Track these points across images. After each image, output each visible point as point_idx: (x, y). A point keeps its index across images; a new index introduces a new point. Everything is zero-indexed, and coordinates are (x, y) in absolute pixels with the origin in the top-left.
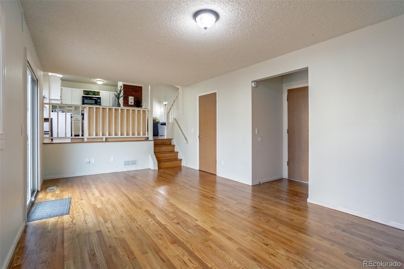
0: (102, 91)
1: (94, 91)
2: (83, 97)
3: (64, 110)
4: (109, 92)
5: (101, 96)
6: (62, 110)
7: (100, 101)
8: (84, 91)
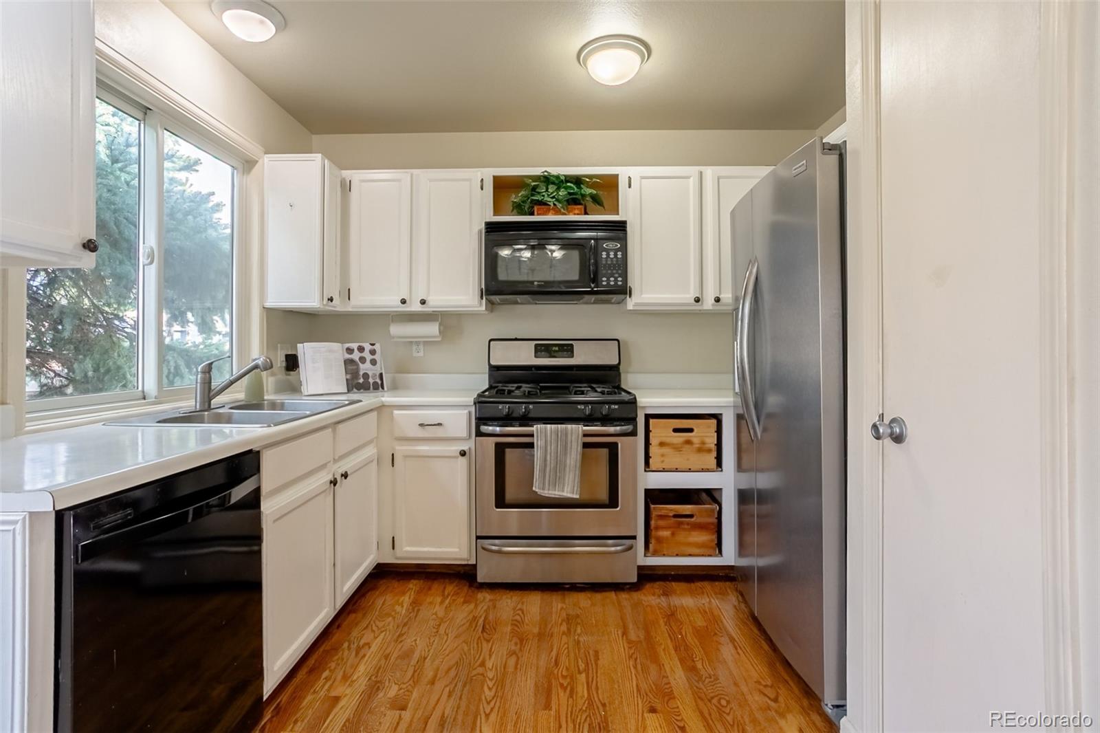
0: (634, 172)
1: (569, 179)
2: (491, 228)
3: (361, 349)
4: (693, 170)
5: (627, 211)
6: (350, 351)
7: (619, 255)
8: (502, 186)
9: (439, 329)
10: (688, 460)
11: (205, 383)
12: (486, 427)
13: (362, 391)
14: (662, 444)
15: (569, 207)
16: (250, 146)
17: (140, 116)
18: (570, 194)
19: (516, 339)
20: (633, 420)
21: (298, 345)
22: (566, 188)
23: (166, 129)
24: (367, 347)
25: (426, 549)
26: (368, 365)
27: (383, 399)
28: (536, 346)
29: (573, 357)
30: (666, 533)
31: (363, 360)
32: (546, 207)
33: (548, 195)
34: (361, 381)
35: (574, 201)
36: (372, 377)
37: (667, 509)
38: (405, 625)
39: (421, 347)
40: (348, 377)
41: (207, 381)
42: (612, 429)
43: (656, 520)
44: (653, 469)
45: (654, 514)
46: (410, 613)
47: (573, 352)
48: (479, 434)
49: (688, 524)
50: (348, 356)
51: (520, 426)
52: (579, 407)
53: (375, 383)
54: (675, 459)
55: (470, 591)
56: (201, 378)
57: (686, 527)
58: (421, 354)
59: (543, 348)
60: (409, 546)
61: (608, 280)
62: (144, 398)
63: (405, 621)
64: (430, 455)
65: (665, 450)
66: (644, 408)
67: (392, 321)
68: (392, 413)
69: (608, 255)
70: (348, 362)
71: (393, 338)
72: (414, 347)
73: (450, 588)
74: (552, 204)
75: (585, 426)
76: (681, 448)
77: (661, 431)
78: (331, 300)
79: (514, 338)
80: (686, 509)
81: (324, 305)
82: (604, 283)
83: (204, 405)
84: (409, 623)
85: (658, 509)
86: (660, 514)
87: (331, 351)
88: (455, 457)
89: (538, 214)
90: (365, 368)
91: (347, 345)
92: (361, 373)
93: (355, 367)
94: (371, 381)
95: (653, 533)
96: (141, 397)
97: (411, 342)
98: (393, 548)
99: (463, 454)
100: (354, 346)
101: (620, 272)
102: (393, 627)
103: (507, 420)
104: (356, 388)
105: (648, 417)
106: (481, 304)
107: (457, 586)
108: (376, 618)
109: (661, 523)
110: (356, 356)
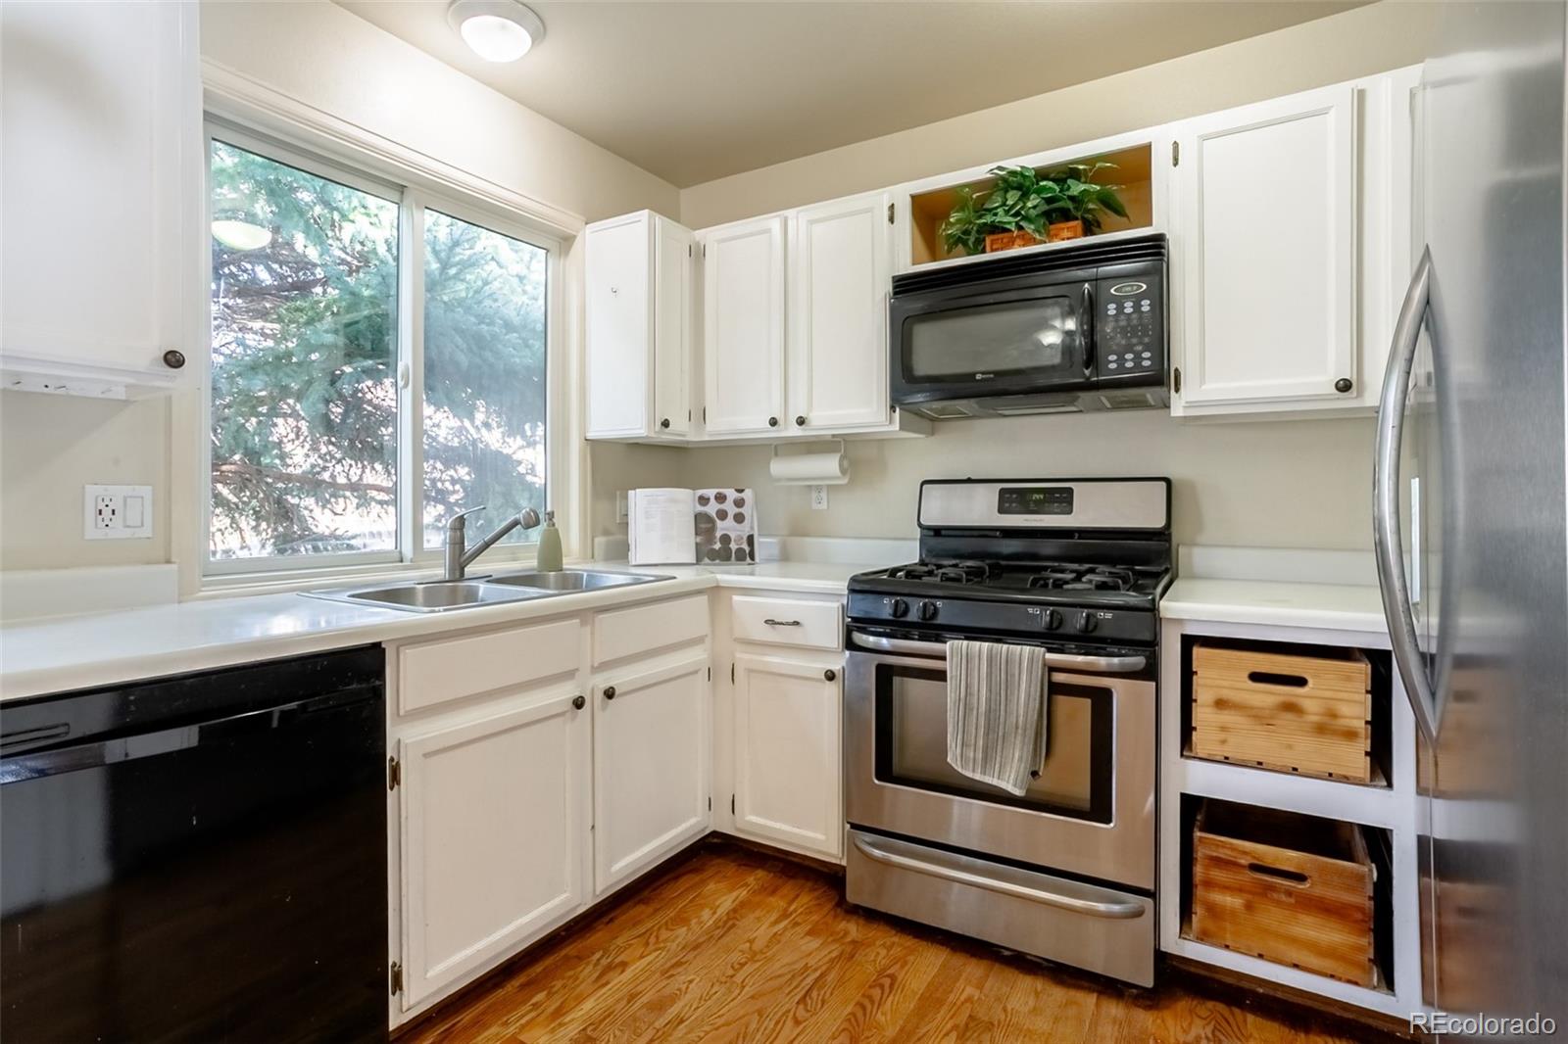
1: (1042, 174)
2: (906, 286)
3: (720, 498)
5: (1166, 212)
6: (704, 501)
7: (1146, 306)
8: (929, 212)
9: (841, 465)
10: (1290, 747)
11: (455, 544)
12: (864, 637)
13: (717, 561)
14: (1221, 704)
15: (1052, 227)
16: (565, 219)
17: (396, 197)
18: (1049, 201)
19: (969, 481)
20: (1150, 647)
21: (630, 492)
22: (1038, 192)
23: (427, 208)
24: (731, 494)
25: (778, 825)
26: (730, 521)
27: (719, 577)
28: (1002, 492)
29: (1070, 512)
30: (1231, 901)
31: (722, 515)
32: (1006, 235)
33: (1007, 212)
34: (717, 546)
35: (1056, 214)
36: (735, 541)
37: (1233, 848)
38: (695, 948)
39: (824, 495)
40: (699, 539)
41: (458, 540)
42: (1102, 662)
43: (1207, 867)
44: (1200, 755)
45: (1200, 852)
46: (718, 928)
47: (1071, 503)
48: (850, 645)
49: (1289, 893)
50: (700, 509)
51: (921, 639)
52: (1030, 610)
53: (740, 551)
54: (1253, 742)
55: (832, 913)
56: (450, 536)
57: (1283, 898)
58: (824, 506)
59: (1014, 497)
60: (758, 814)
61: (1121, 360)
62: (402, 561)
63: (701, 940)
64: (783, 672)
65: (1227, 717)
66: (1179, 621)
67: (776, 455)
68: (731, 598)
69: (1120, 308)
70: (699, 518)
71: (779, 480)
72: (814, 495)
73: (805, 899)
74: (1012, 227)
75: (1050, 650)
76: (1272, 718)
77: (1217, 674)
78: (666, 424)
79: (965, 478)
80: (1288, 858)
81: (655, 432)
82: (1113, 366)
83: (454, 573)
84: (703, 947)
85: (1210, 844)
86: (1215, 854)
87: (674, 501)
88: (819, 680)
89: (992, 250)
90: (723, 527)
91: (700, 492)
92: (718, 534)
93: (710, 525)
94: (733, 546)
95: (1200, 892)
96: (398, 559)
97: (810, 486)
98: (733, 812)
99: (830, 676)
100: (711, 493)
101: (1146, 340)
102: (678, 945)
103: (898, 626)
104: (709, 558)
105: (1189, 642)
106: (891, 421)
107: (818, 898)
108: (666, 923)
109: (1219, 875)
110: (712, 509)
